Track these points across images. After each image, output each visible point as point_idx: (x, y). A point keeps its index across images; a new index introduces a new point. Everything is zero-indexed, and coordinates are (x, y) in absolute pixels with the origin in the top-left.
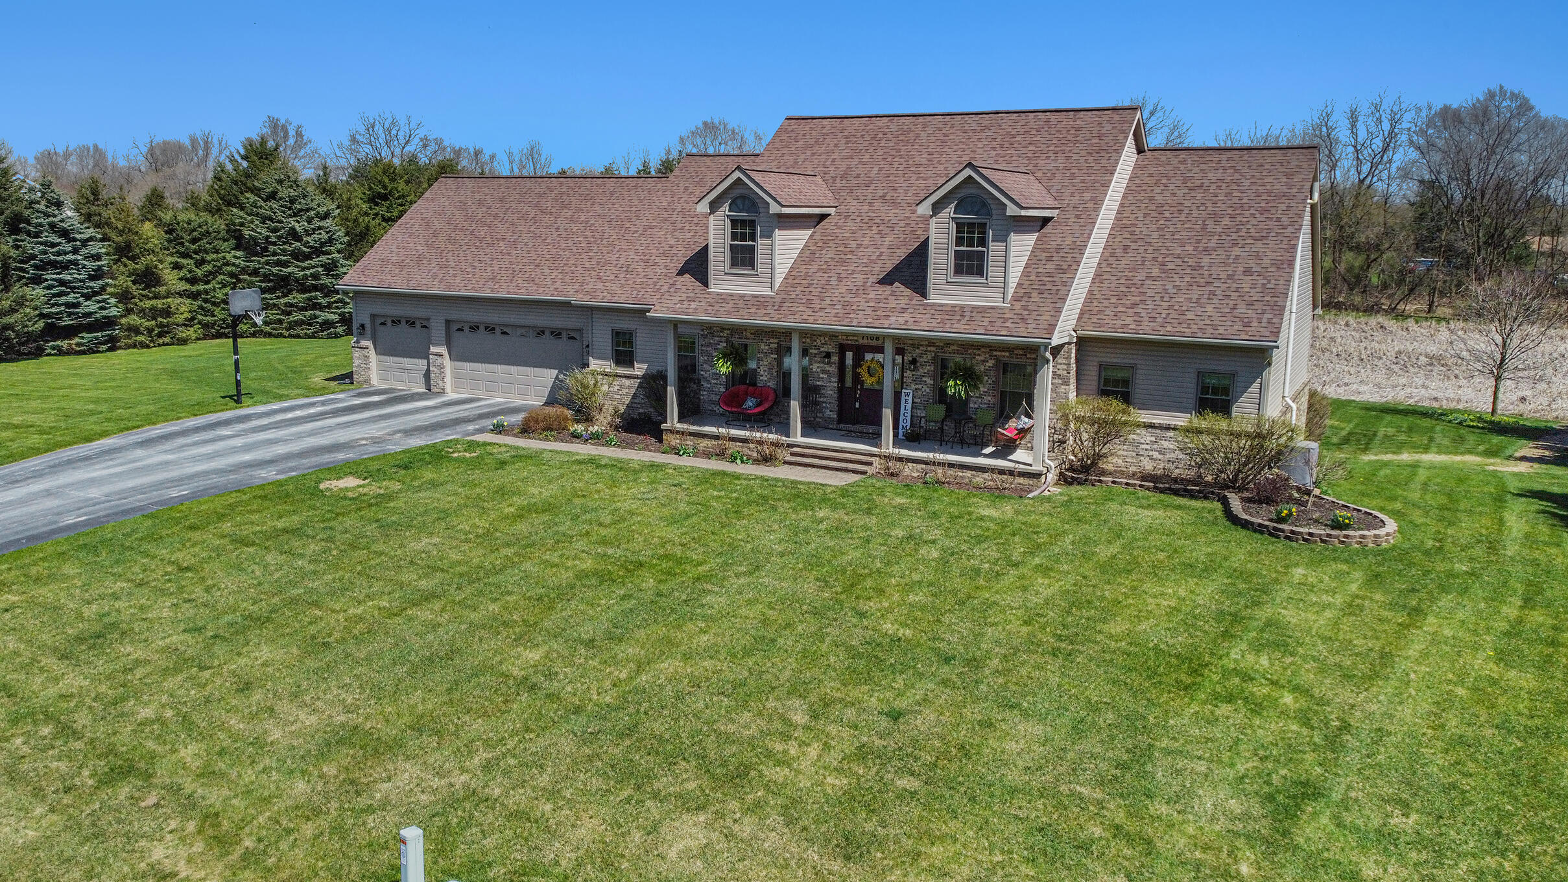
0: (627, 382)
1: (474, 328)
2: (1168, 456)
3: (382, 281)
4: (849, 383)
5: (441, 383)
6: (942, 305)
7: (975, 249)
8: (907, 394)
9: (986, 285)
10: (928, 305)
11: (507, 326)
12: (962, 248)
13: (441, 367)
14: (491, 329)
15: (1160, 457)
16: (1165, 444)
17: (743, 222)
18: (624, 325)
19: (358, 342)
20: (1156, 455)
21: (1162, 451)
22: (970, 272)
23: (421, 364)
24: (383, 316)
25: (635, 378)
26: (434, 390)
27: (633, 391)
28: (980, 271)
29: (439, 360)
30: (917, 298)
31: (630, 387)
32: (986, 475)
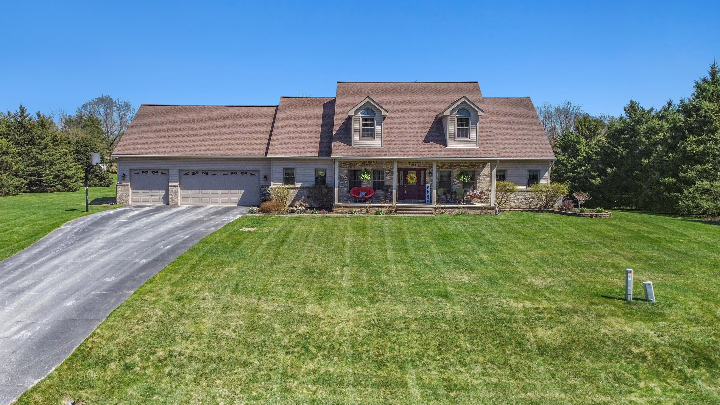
0: (292, 191)
1: (195, 173)
2: (520, 201)
3: (139, 152)
4: (402, 183)
5: (176, 200)
6: (454, 149)
7: (465, 128)
8: (428, 186)
9: (469, 141)
10: (447, 149)
11: (215, 171)
12: (459, 128)
13: (176, 192)
14: (205, 173)
15: (517, 201)
16: (519, 197)
17: (368, 119)
18: (290, 166)
19: (120, 183)
20: (516, 201)
21: (518, 200)
22: (462, 137)
23: (162, 193)
24: (136, 170)
25: (296, 189)
26: (171, 203)
27: (295, 195)
28: (467, 136)
29: (175, 189)
30: (443, 147)
31: (293, 193)
32: (474, 211)
